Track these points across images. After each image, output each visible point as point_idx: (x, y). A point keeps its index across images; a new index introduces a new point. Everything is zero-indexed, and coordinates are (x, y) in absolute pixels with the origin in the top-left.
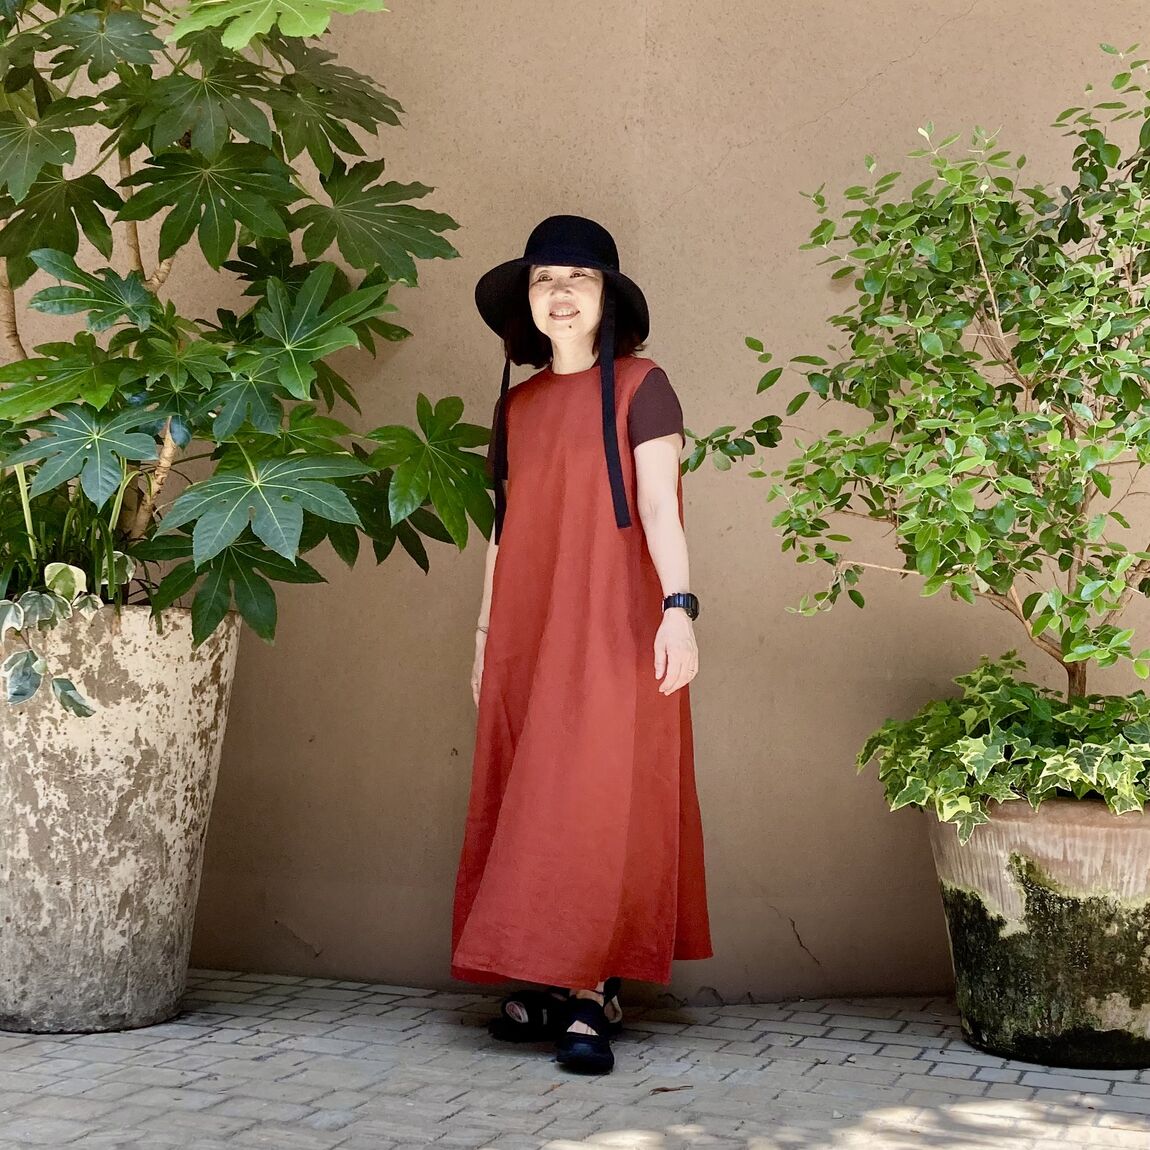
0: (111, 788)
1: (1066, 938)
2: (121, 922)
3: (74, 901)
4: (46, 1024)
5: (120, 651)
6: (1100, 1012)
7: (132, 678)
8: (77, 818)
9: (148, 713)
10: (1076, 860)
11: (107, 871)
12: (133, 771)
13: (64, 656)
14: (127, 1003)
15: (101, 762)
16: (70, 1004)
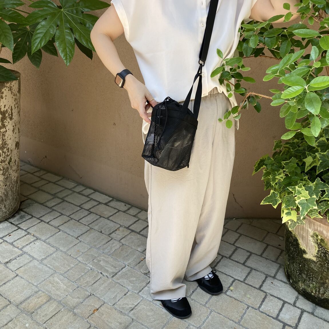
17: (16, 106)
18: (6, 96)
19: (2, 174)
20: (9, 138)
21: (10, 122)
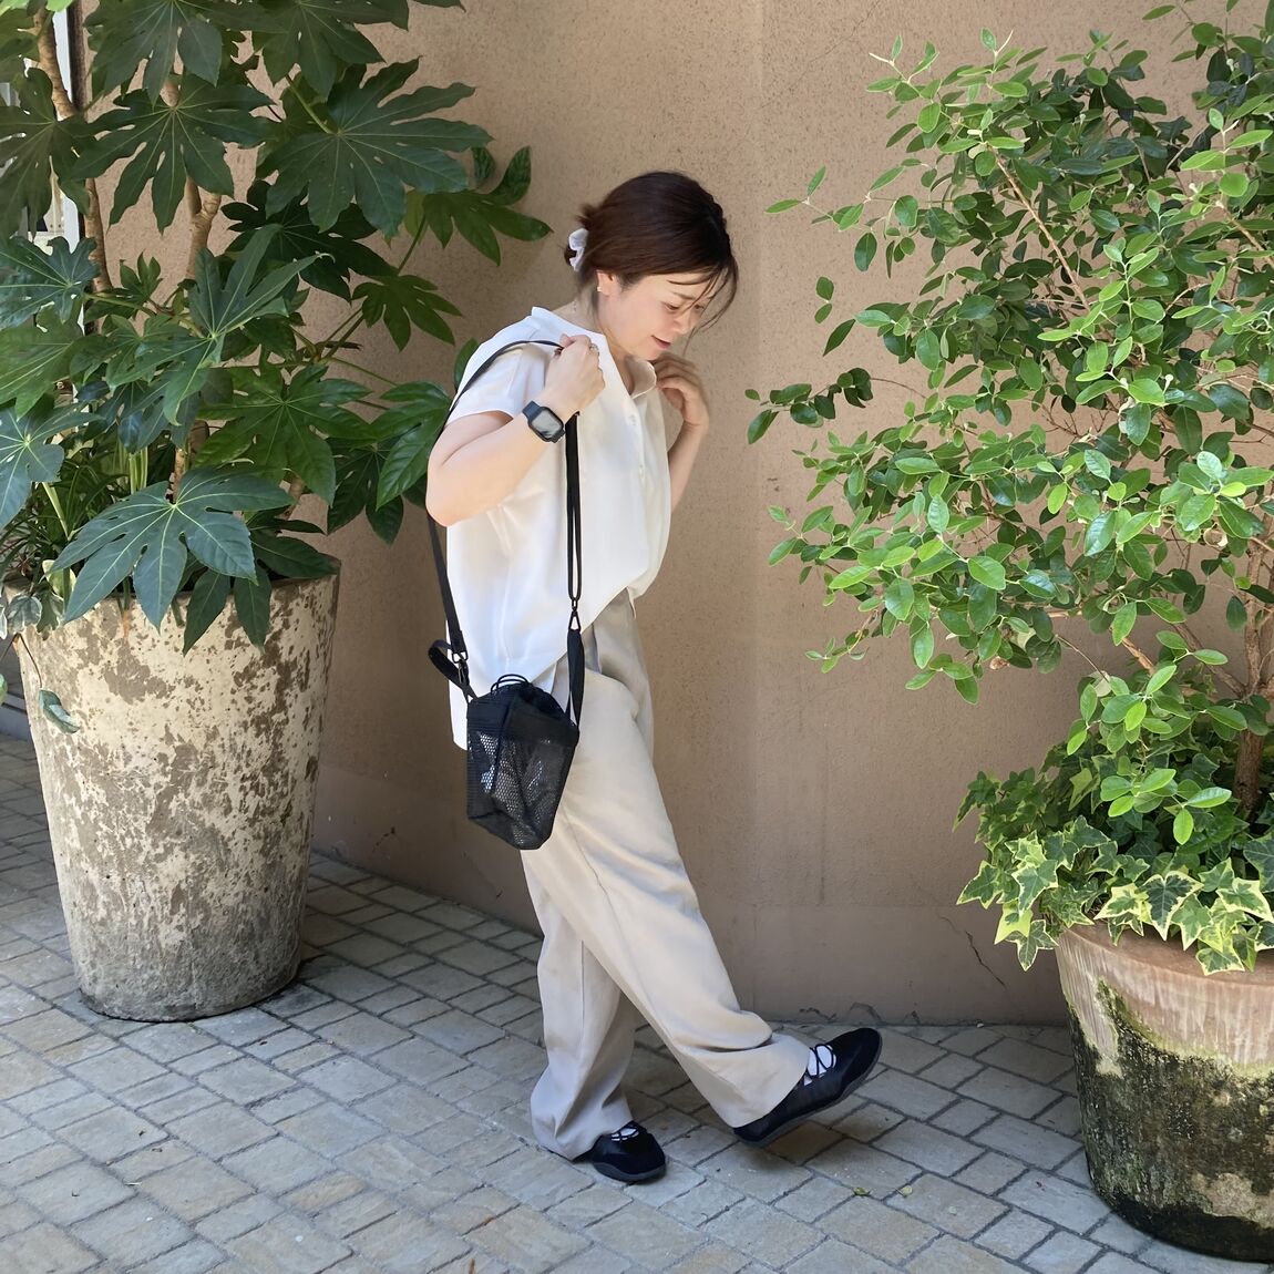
0: (147, 785)
1: (1163, 1097)
2: (176, 917)
3: (125, 895)
4: (116, 1010)
5: (138, 646)
6: (1209, 1192)
7: (153, 673)
8: (118, 815)
9: (177, 709)
10: (1171, 1010)
11: (154, 867)
12: (168, 768)
13: (83, 650)
14: (195, 994)
15: (133, 760)
16: (134, 994)
17: (321, 651)
18: (298, 621)
19: (262, 851)
20: (292, 742)
21: (301, 695)
